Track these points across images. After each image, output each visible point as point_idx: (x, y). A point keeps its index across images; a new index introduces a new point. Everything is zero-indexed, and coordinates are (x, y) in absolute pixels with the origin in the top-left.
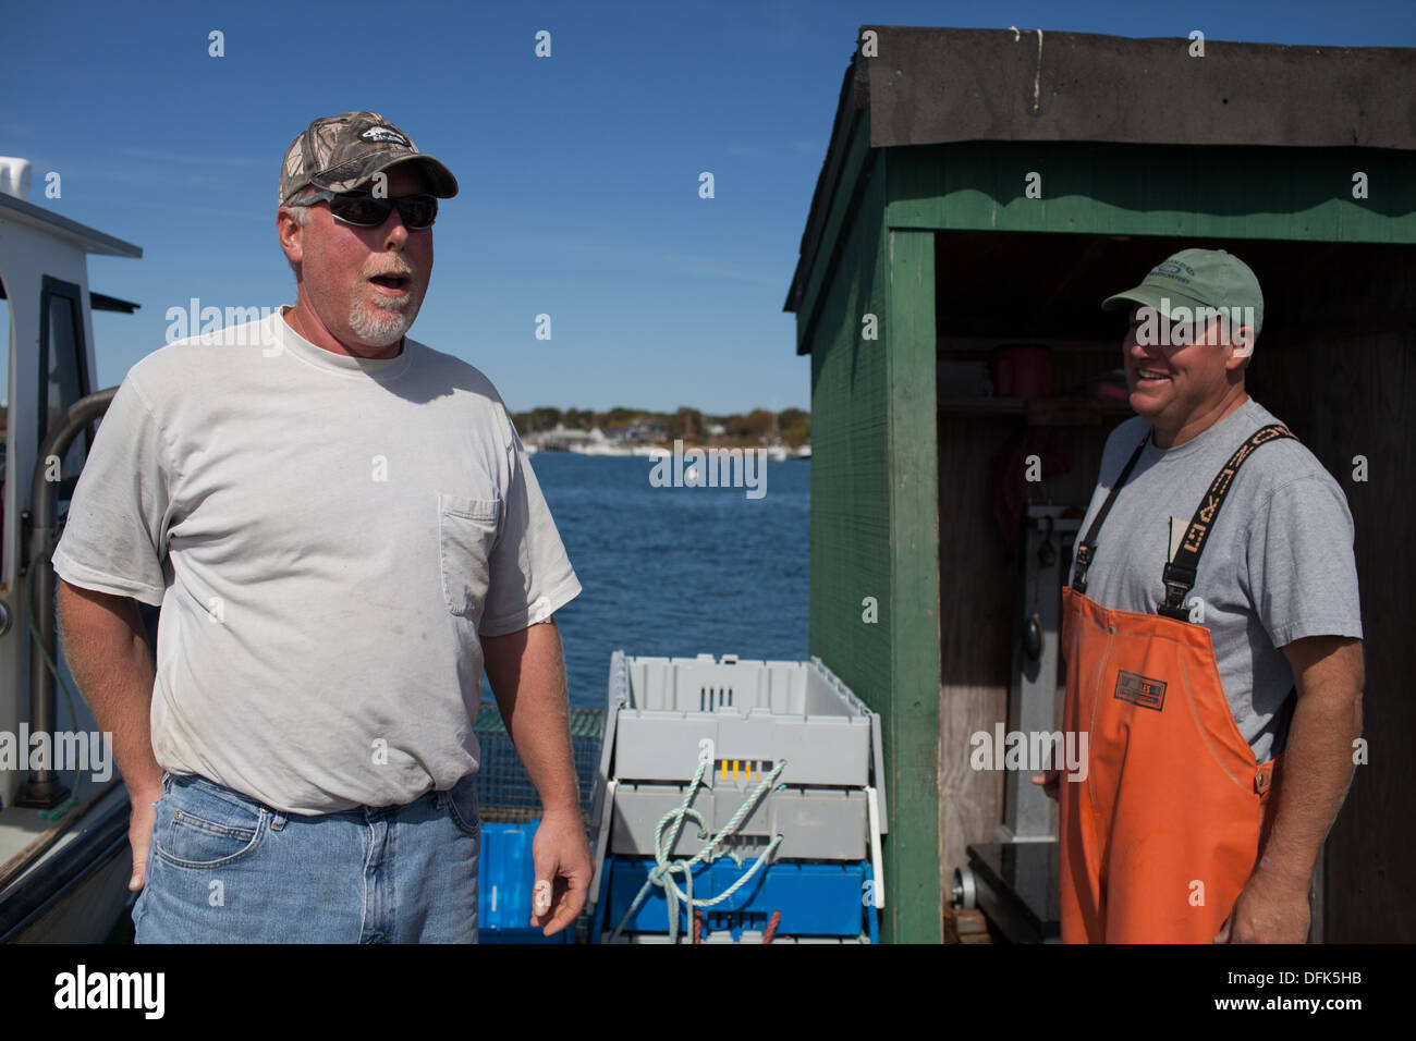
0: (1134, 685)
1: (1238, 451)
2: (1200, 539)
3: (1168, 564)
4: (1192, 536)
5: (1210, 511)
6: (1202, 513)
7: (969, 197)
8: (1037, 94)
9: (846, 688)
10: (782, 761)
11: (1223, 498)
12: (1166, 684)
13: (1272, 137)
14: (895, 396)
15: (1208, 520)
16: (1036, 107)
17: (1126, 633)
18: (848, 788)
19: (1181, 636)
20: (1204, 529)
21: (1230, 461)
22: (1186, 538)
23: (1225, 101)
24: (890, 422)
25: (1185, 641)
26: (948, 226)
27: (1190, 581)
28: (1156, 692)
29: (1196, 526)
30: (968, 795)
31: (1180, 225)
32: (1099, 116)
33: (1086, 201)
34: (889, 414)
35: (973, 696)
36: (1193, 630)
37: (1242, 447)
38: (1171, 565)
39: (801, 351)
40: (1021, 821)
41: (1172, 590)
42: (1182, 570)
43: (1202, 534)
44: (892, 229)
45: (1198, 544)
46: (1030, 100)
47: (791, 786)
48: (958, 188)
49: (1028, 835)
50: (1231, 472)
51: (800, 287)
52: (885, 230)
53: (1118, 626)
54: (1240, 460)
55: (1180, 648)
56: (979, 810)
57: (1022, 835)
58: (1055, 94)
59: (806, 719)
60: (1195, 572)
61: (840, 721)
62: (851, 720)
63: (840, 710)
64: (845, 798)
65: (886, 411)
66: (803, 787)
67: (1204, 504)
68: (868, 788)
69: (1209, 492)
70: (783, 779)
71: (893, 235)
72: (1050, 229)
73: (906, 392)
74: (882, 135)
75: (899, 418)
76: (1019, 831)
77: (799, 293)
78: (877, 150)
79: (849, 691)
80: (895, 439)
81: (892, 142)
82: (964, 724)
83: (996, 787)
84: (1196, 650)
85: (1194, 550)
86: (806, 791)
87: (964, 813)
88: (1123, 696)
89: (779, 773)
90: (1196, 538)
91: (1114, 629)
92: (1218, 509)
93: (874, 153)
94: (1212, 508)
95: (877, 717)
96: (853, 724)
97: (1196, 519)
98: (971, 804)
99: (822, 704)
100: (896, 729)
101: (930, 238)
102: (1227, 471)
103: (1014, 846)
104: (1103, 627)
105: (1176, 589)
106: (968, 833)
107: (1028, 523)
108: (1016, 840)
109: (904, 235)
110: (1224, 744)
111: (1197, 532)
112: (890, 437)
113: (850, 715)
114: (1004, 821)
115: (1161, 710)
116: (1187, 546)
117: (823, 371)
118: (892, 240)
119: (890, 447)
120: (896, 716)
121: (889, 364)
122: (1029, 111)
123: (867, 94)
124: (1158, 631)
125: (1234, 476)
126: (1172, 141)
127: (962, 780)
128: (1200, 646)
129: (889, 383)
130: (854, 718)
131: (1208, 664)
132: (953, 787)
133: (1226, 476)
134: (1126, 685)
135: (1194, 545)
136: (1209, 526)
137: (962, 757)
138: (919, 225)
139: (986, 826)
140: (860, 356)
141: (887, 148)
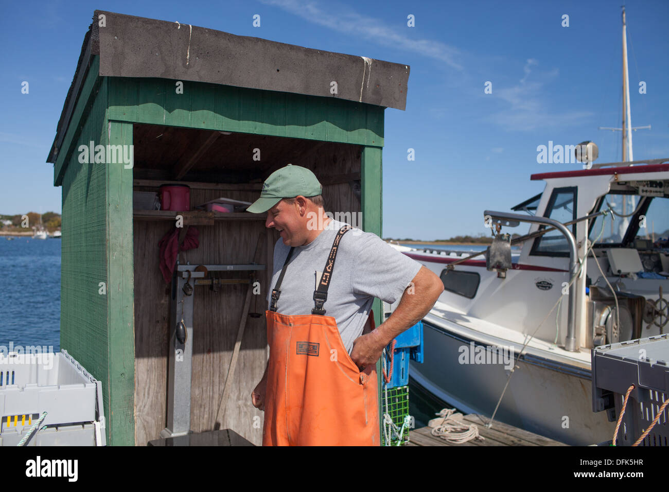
0: (305, 347)
1: (336, 238)
2: (328, 279)
3: (315, 291)
4: (324, 278)
5: (330, 267)
6: (327, 268)
7: (151, 106)
8: (188, 57)
9: (82, 367)
10: (45, 412)
11: (334, 260)
12: (319, 344)
13: (298, 90)
14: (110, 210)
15: (330, 270)
16: (188, 63)
17: (297, 325)
18: (83, 424)
19: (323, 322)
20: (329, 274)
21: (334, 243)
22: (322, 279)
23: (278, 71)
24: (107, 223)
25: (326, 324)
26: (140, 121)
27: (325, 298)
28: (315, 348)
29: (325, 274)
30: (148, 414)
31: (255, 129)
32: (219, 72)
33: (212, 113)
34: (107, 219)
35: (150, 363)
36: (327, 319)
37: (337, 236)
38: (317, 292)
39: (56, 184)
40: (175, 425)
41: (317, 303)
42: (321, 294)
43: (328, 277)
44: (110, 121)
45: (327, 282)
46: (185, 60)
47: (49, 426)
48: (146, 101)
49: (179, 432)
50: (335, 248)
51: (56, 149)
52: (106, 121)
53: (294, 322)
54: (338, 242)
55: (323, 327)
56: (153, 421)
57: (176, 432)
58: (197, 58)
59: (59, 388)
60: (327, 293)
61: (80, 386)
62: (85, 386)
63: (79, 380)
64: (82, 429)
65: (106, 218)
66: (57, 426)
67: (328, 264)
68: (95, 422)
69: (329, 258)
70: (45, 423)
71: (110, 124)
72: (193, 126)
73: (116, 207)
74: (106, 69)
75: (113, 221)
76: (174, 430)
77: (56, 153)
78: (103, 78)
79: (84, 369)
80: (110, 233)
81: (111, 74)
82: (145, 377)
83: (162, 409)
84: (330, 327)
85: (326, 284)
86: (59, 428)
87: (145, 424)
88: (301, 353)
89: (43, 419)
90: (326, 279)
91: (292, 324)
92: (333, 265)
93: (101, 79)
94: (331, 265)
95: (100, 383)
96: (87, 387)
97: (325, 271)
98: (149, 419)
99: (68, 378)
100: (111, 389)
101: (131, 126)
102: (334, 248)
103: (172, 439)
104: (286, 324)
105: (320, 302)
106: (148, 434)
107: (177, 274)
108: (173, 435)
109: (117, 124)
110: (346, 366)
111: (326, 276)
112: (107, 232)
113: (84, 383)
114: (166, 426)
115: (318, 356)
116: (323, 283)
117: (69, 195)
118: (110, 127)
119: (107, 237)
120: (111, 381)
121: (107, 193)
122: (184, 65)
123: (98, 47)
124: (313, 321)
125: (337, 250)
126: (253, 87)
127: (144, 406)
128: (331, 325)
129: (107, 203)
130: (87, 385)
131: (335, 332)
132: (140, 411)
133: (334, 250)
134: (302, 347)
135: (325, 282)
136: (331, 273)
137: (144, 395)
138: (124, 120)
139: (157, 429)
140: (90, 188)
141: (108, 77)
